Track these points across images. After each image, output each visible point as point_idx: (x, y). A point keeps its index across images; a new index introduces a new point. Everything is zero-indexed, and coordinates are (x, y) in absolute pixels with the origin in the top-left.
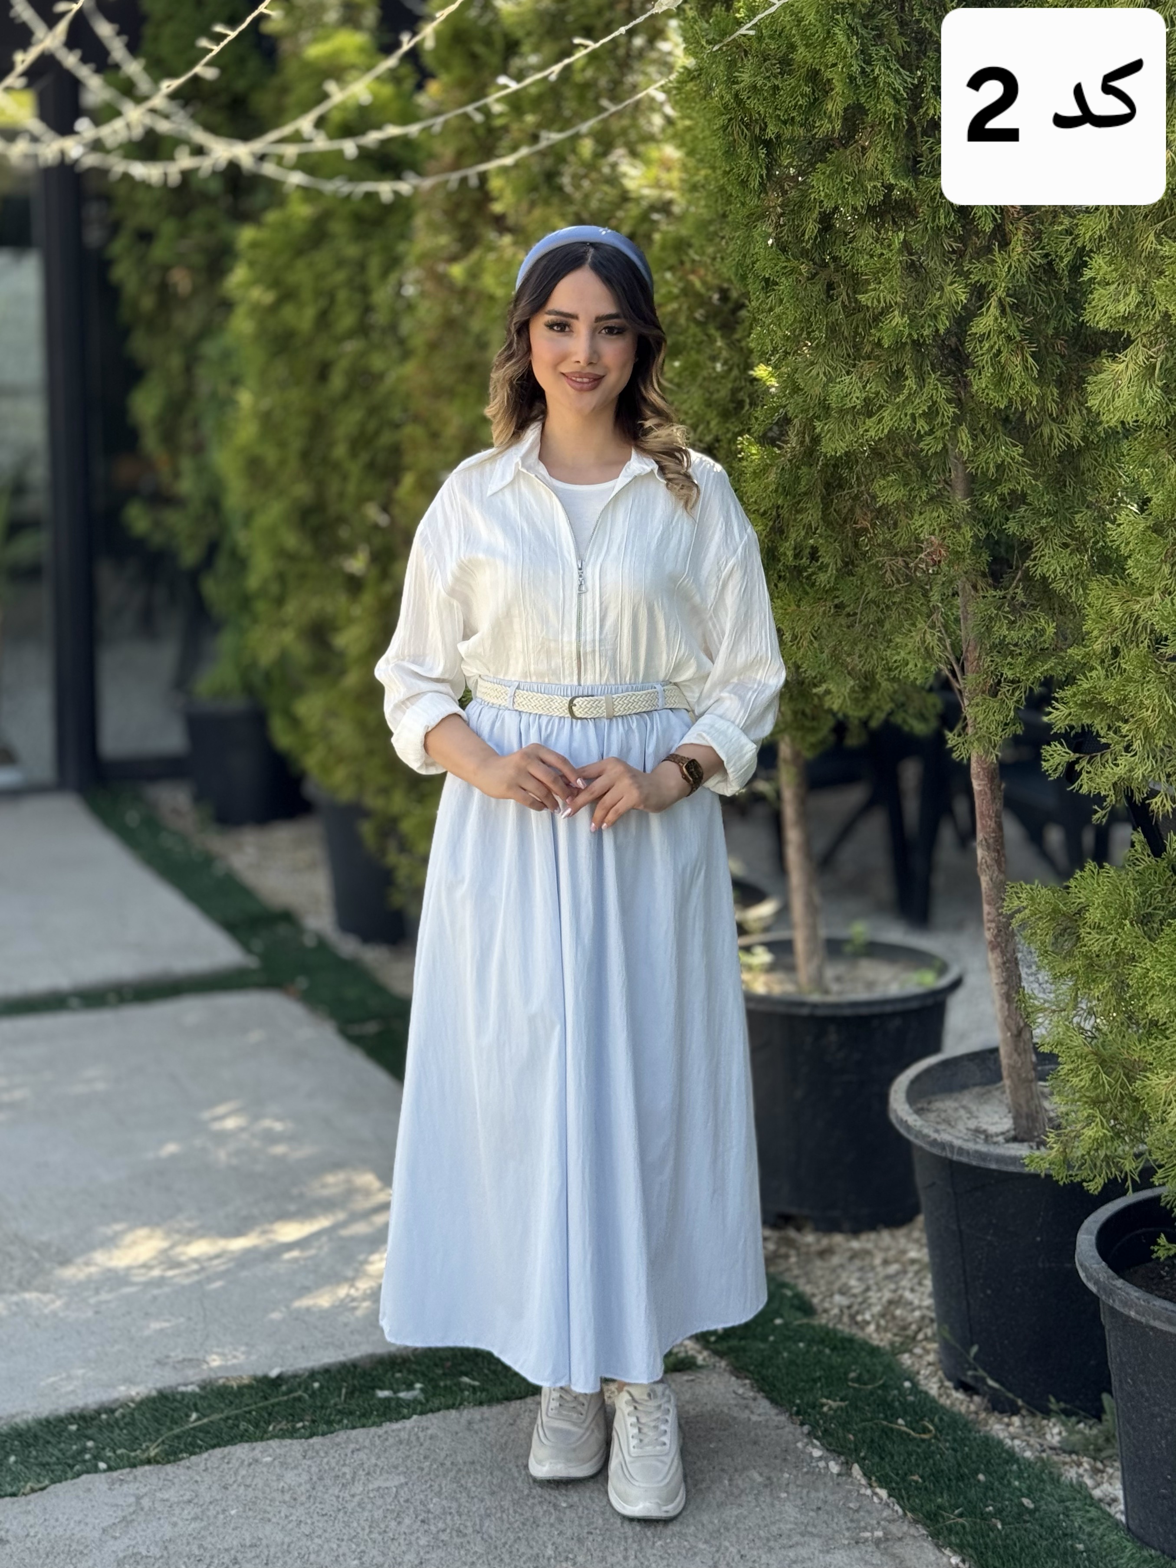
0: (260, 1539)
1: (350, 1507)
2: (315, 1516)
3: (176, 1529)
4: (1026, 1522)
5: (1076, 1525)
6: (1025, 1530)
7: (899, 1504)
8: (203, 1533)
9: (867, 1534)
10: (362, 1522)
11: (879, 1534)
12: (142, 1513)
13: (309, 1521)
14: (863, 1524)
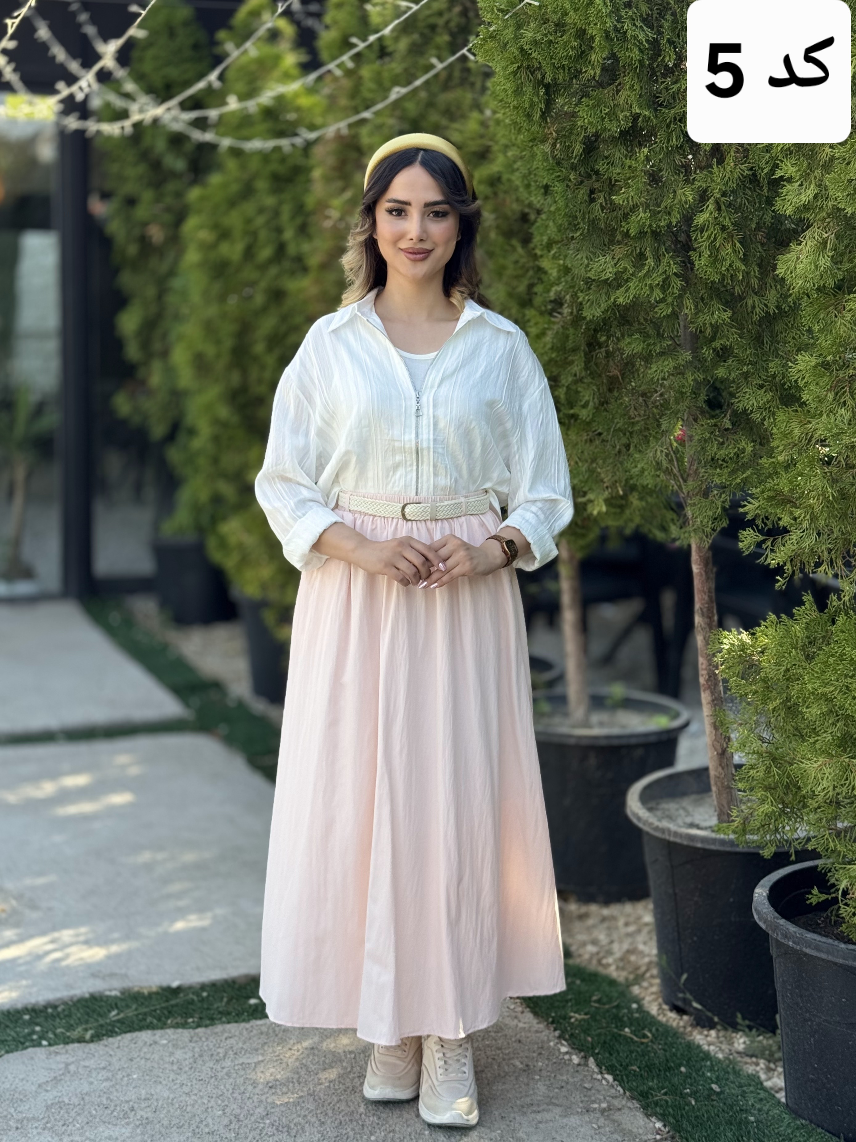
0: (152, 1095)
1: (220, 1075)
2: (194, 1081)
3: (92, 1086)
4: (713, 1100)
5: (750, 1103)
6: (712, 1106)
7: (621, 1085)
8: (111, 1089)
9: (596, 1106)
10: (227, 1086)
11: (604, 1105)
12: (68, 1075)
13: (189, 1084)
14: (593, 1098)
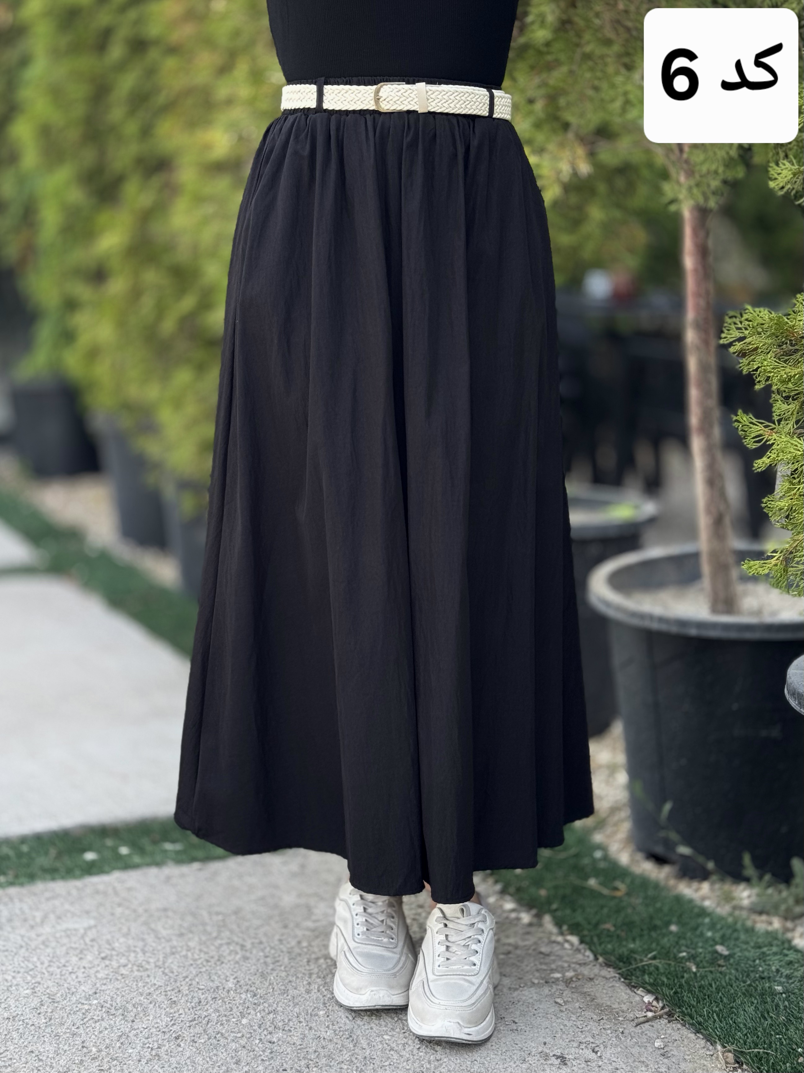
4: (720, 966)
5: (773, 968)
6: (721, 973)
7: (590, 949)
9: (558, 975)
14: (553, 966)
